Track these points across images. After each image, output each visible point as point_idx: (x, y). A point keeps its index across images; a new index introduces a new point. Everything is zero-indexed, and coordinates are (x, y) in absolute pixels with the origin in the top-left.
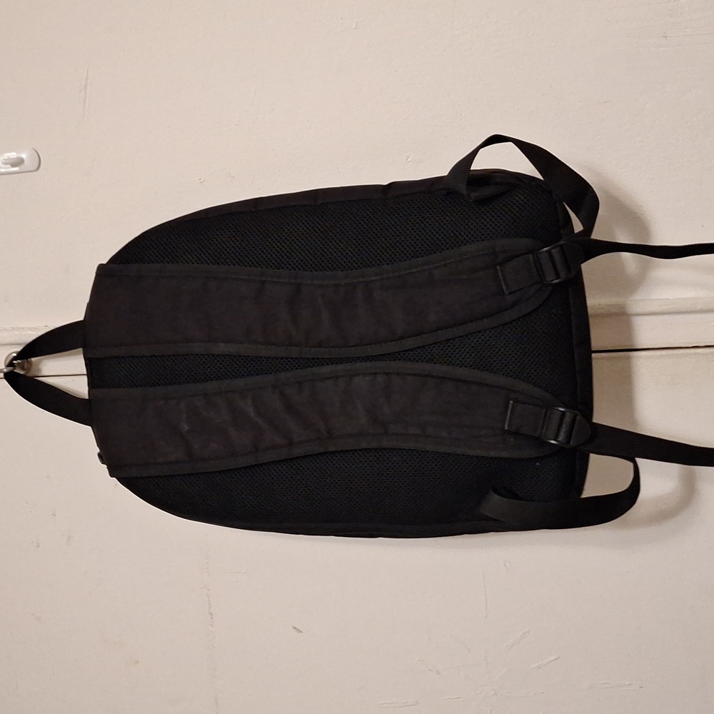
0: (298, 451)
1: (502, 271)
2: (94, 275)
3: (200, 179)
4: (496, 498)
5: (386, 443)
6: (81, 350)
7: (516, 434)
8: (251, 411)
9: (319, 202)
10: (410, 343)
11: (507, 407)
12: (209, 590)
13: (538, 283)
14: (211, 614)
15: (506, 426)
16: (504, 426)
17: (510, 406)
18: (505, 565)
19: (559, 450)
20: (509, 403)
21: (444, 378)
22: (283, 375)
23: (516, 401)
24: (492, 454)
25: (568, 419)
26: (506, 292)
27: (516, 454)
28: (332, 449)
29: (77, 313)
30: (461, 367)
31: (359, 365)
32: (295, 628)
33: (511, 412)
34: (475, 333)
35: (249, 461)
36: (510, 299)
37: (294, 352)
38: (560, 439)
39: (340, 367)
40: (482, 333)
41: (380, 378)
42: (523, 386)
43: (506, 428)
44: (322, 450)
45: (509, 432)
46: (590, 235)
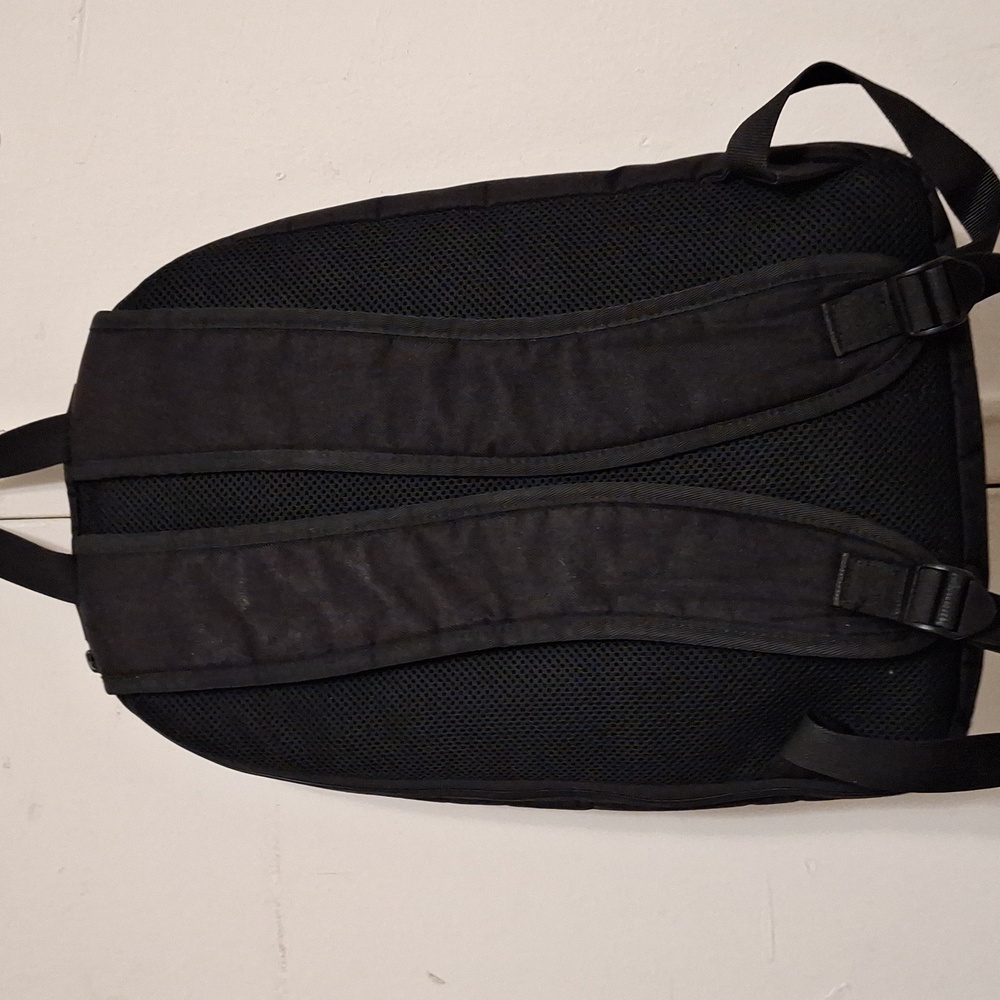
0: (449, 646)
1: (831, 314)
2: (88, 332)
3: (279, 174)
4: (816, 732)
5: (612, 631)
6: (60, 467)
7: (854, 613)
8: (364, 572)
9: (491, 202)
10: (658, 448)
11: (837, 565)
12: (279, 905)
13: (899, 335)
14: (282, 948)
15: (836, 598)
16: (833, 601)
17: (843, 563)
18: (808, 867)
19: (938, 644)
20: (840, 556)
21: (717, 512)
22: (422, 508)
23: (853, 554)
24: (811, 650)
25: (954, 585)
26: (839, 353)
27: (854, 651)
28: (511, 641)
29: (56, 402)
30: (749, 492)
31: (561, 490)
32: (431, 975)
33: (845, 574)
34: (775, 430)
35: (359, 662)
36: (843, 366)
37: (444, 466)
38: (941, 621)
39: (527, 493)
40: (790, 429)
41: (599, 513)
42: (864, 527)
43: (836, 603)
44: (491, 643)
45: (840, 611)
46: (992, 249)
